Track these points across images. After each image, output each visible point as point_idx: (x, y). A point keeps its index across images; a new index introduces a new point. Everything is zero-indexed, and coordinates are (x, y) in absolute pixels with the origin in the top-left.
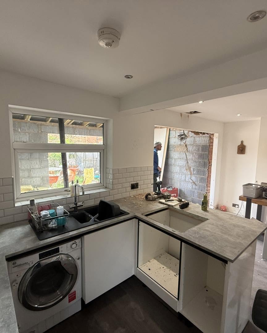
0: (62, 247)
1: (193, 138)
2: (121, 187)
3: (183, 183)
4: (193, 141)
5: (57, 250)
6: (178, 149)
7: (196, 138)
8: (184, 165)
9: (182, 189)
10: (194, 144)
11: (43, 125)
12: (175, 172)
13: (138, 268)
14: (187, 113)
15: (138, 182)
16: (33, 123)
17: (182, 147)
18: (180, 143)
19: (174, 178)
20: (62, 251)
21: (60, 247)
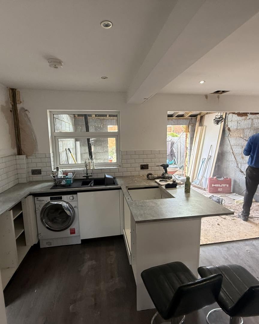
0: (63, 197)
1: (250, 120)
2: (130, 166)
3: (238, 174)
4: (250, 124)
5: (61, 198)
6: (234, 135)
7: (254, 120)
8: (240, 153)
9: (237, 180)
10: (252, 128)
11: (105, 119)
12: (230, 160)
13: (124, 230)
14: (212, 93)
15: (148, 164)
16: (98, 118)
17: (238, 132)
18: (236, 128)
19: (229, 167)
20: (64, 199)
21: (63, 196)
